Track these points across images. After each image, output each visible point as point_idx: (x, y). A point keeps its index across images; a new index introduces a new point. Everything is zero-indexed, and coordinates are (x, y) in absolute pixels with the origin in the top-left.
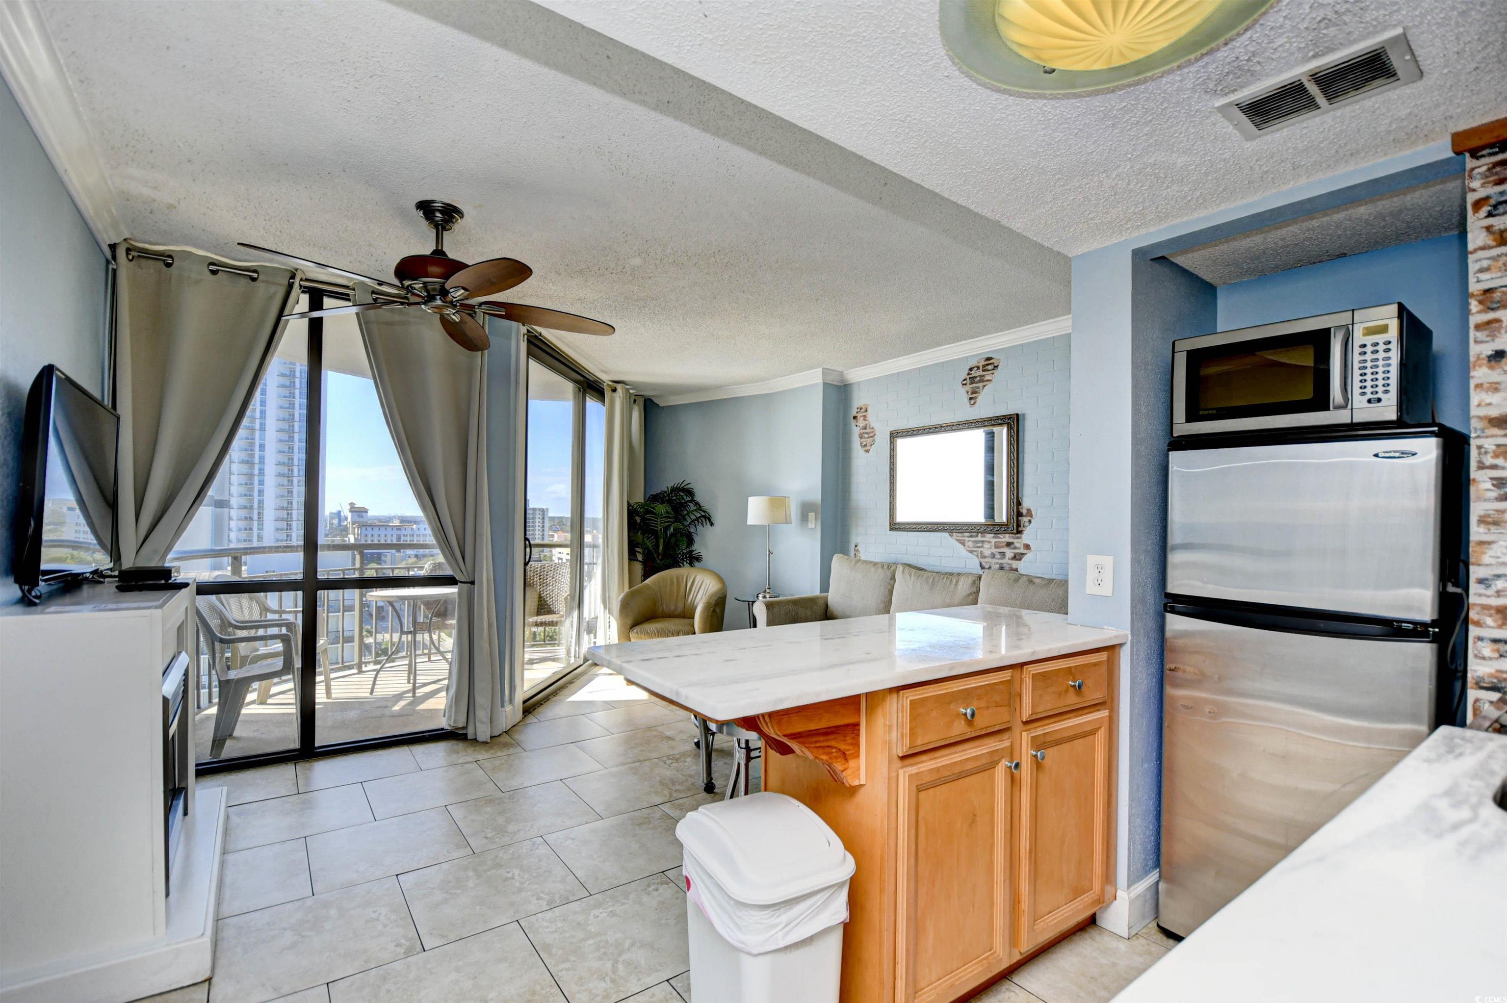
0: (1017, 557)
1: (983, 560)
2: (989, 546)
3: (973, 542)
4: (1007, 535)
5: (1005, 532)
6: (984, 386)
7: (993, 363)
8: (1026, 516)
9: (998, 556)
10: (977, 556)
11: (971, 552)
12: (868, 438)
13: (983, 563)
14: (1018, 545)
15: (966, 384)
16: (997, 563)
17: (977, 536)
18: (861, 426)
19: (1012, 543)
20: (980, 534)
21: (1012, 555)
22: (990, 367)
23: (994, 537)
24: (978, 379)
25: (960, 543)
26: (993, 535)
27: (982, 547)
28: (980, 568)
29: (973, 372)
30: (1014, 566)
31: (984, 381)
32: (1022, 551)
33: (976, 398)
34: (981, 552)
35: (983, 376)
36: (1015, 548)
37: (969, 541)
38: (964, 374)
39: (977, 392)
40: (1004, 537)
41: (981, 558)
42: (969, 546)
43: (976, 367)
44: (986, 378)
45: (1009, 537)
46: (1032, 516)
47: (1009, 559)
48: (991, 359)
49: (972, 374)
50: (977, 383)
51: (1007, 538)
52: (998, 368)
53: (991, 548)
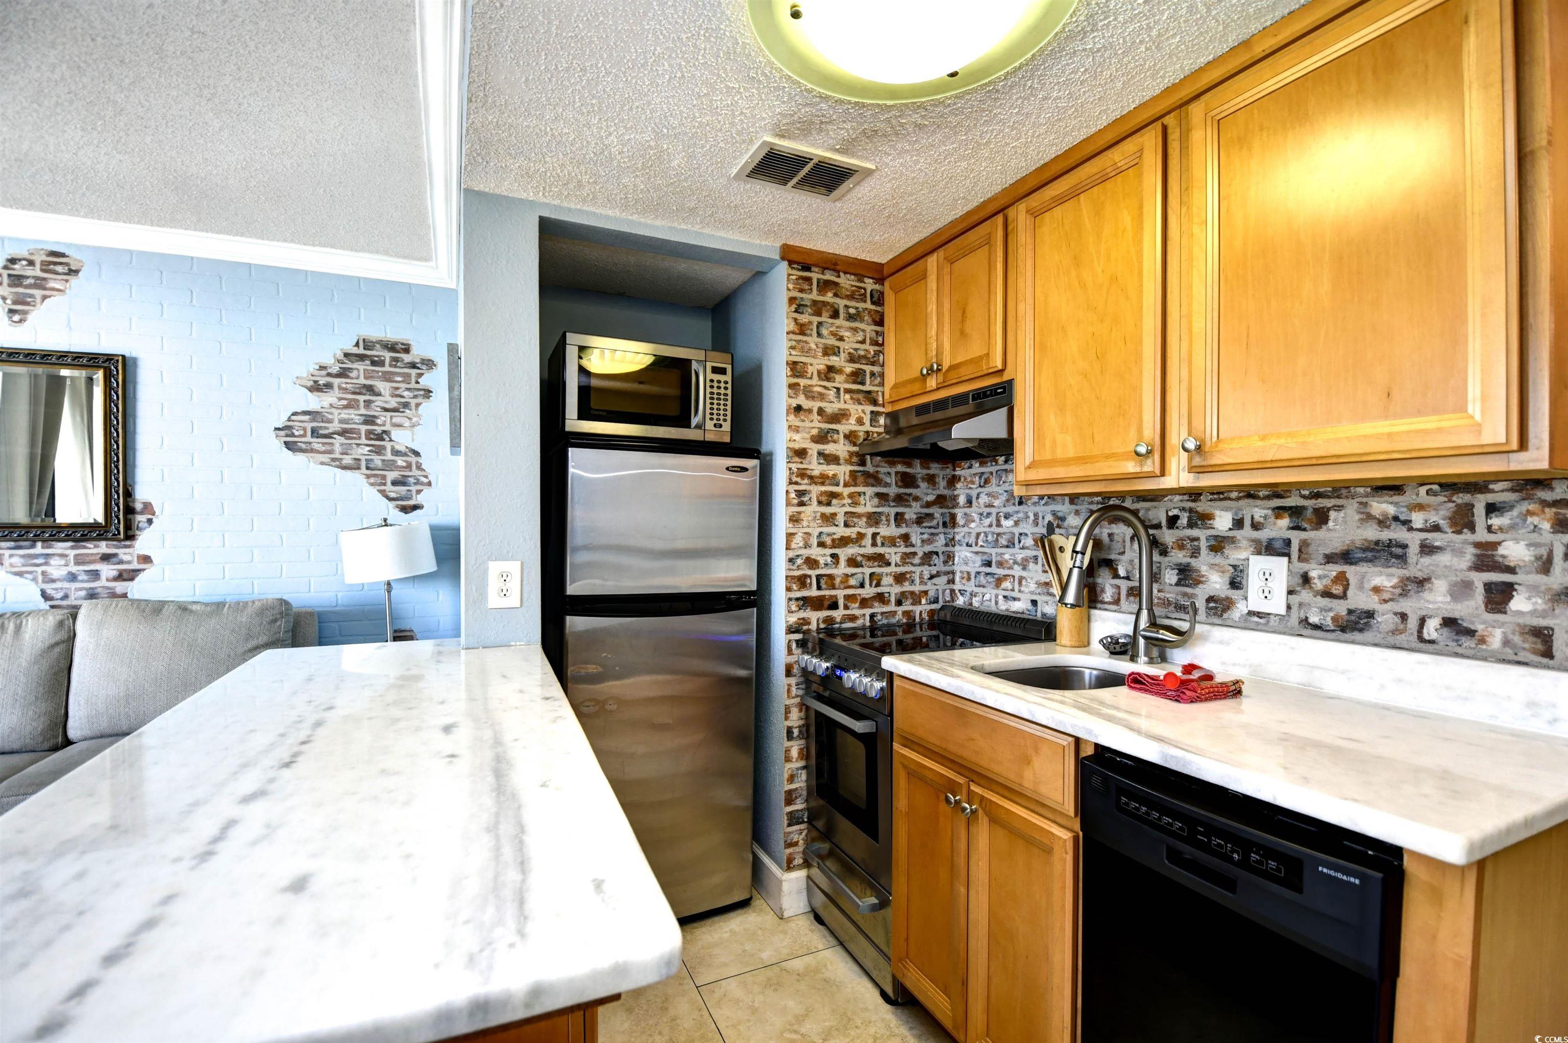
0: (128, 576)
2: (63, 563)
3: (23, 556)
4: (103, 544)
5: (101, 537)
6: (44, 298)
7: (67, 264)
8: (142, 513)
9: (82, 577)
10: (35, 580)
11: (20, 574)
13: (49, 591)
14: (126, 558)
16: (81, 589)
17: (33, 546)
19: (115, 555)
20: (39, 544)
21: (115, 573)
22: (59, 269)
23: (72, 548)
24: (32, 281)
26: (70, 544)
27: (46, 564)
28: (43, 600)
29: (16, 266)
30: (119, 590)
31: (45, 289)
32: (135, 565)
33: (25, 313)
34: (43, 573)
35: (44, 279)
36: (121, 562)
37: (11, 556)
39: (28, 304)
40: (96, 547)
41: (44, 582)
42: (12, 565)
43: (25, 259)
44: (51, 284)
45: (107, 546)
46: (154, 514)
47: (108, 580)
48: (63, 255)
49: (14, 269)
50: (27, 287)
51: (103, 547)
52: (80, 274)
53: (66, 565)
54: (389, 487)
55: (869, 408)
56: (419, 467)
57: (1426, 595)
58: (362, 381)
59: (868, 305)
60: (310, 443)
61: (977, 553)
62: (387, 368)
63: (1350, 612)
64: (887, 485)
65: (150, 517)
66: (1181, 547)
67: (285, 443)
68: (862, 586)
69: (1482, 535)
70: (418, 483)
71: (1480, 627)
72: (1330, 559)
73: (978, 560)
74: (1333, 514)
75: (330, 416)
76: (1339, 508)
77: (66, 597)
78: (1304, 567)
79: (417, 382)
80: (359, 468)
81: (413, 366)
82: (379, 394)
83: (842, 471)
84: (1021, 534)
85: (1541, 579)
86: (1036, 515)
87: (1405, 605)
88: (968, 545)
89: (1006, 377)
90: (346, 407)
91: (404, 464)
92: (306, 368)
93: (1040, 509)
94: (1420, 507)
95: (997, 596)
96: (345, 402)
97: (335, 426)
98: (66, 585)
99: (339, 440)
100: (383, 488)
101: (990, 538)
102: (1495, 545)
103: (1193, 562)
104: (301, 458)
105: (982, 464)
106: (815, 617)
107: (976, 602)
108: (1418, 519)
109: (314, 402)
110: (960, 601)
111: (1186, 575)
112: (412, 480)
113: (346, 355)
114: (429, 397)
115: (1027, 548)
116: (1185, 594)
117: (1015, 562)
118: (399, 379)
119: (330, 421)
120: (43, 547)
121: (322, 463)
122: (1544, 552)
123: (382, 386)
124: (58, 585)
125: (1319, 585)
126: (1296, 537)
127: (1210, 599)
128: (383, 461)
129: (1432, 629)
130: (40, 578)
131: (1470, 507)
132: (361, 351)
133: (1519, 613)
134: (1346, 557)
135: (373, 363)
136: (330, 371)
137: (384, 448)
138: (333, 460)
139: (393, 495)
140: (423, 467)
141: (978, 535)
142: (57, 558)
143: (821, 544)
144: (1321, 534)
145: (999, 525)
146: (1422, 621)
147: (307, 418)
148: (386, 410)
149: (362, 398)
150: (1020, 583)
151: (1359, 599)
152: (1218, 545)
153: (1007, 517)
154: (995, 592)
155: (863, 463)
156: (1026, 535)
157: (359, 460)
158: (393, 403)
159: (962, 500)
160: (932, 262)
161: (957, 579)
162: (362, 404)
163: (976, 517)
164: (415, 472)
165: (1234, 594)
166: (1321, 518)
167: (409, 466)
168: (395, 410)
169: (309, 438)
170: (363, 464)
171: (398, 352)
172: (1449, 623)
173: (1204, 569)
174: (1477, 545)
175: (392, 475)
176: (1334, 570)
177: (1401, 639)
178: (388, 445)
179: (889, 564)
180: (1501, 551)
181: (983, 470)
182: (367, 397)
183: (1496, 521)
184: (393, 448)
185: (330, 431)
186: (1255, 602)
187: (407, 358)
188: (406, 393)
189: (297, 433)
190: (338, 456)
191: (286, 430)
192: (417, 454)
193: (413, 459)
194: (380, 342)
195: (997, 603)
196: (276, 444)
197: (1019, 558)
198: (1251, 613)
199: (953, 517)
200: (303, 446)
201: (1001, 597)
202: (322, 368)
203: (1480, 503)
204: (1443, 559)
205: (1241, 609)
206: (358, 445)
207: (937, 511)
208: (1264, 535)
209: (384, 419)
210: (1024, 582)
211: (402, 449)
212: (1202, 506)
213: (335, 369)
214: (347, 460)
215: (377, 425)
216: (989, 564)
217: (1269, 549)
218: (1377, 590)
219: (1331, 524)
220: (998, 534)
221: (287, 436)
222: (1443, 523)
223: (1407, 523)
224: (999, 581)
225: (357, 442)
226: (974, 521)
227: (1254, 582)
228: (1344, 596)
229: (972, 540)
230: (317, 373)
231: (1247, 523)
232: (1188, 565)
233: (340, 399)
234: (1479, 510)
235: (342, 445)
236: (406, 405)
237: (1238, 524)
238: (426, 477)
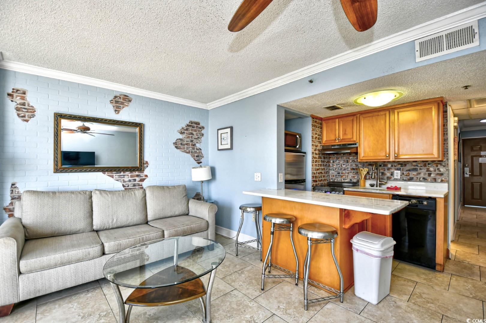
0: (142, 180)
1: (124, 184)
2: (128, 177)
4: (137, 172)
5: (137, 170)
6: (123, 107)
7: (129, 99)
8: (146, 164)
9: (132, 181)
10: (121, 182)
11: (117, 180)
12: (27, 112)
13: (124, 185)
14: (142, 176)
15: (113, 103)
16: (132, 184)
17: (121, 173)
18: (18, 102)
19: (140, 175)
20: (122, 172)
21: (139, 180)
22: (127, 100)
23: (130, 173)
24: (120, 103)
25: (110, 177)
26: (129, 172)
27: (124, 177)
28: (123, 187)
30: (140, 184)
31: (123, 105)
32: (144, 178)
33: (119, 111)
34: (123, 180)
35: (123, 102)
37: (115, 175)
38: (112, 98)
39: (120, 109)
40: (135, 173)
41: (123, 182)
42: (116, 178)
43: (119, 97)
44: (125, 104)
45: (138, 173)
46: (148, 164)
47: (138, 181)
48: (127, 96)
49: (116, 99)
50: (119, 104)
51: (137, 173)
52: (132, 102)
53: (128, 178)
54: (195, 158)
55: (320, 144)
56: (201, 153)
57: (421, 175)
58: (190, 132)
59: (320, 125)
60: (180, 147)
61: (336, 171)
62: (195, 129)
63: (410, 178)
64: (322, 159)
65: (147, 165)
66: (382, 169)
67: (176, 147)
68: (320, 178)
69: (427, 167)
70: (201, 157)
71: (427, 178)
72: (407, 171)
73: (336, 173)
74: (407, 165)
75: (184, 140)
76: (408, 164)
77: (128, 186)
78: (403, 172)
79: (201, 132)
80: (190, 153)
81: (200, 128)
82: (194, 135)
83: (317, 156)
84: (347, 168)
85: (435, 172)
86: (351, 165)
87: (418, 176)
88: (333, 170)
89: (356, 142)
90: (187, 138)
91: (198, 152)
92: (179, 128)
93: (352, 164)
94: (419, 164)
95: (341, 179)
96: (187, 137)
97: (185, 142)
98: (128, 183)
99: (186, 146)
100: (194, 158)
101: (339, 169)
102: (429, 168)
103: (384, 172)
104: (178, 151)
105: (337, 155)
106: (315, 183)
107: (336, 181)
108: (419, 165)
109: (181, 136)
110: (331, 180)
111: (383, 174)
112: (200, 156)
113: (188, 125)
114: (203, 136)
115: (349, 170)
116: (383, 177)
117: (346, 173)
118: (198, 131)
119: (184, 141)
120: (123, 173)
121: (183, 152)
122: (435, 169)
123: (195, 133)
124: (127, 183)
125: (405, 174)
126: (402, 168)
127: (387, 177)
128: (194, 151)
129: (421, 179)
130: (122, 181)
131: (426, 164)
132: (190, 124)
133: (432, 177)
134: (409, 170)
135: (193, 127)
136: (184, 129)
137: (194, 148)
138: (185, 151)
139: (196, 159)
140: (202, 153)
141: (336, 168)
142: (126, 176)
143: (315, 170)
144: (405, 167)
145: (341, 166)
146: (420, 178)
147: (180, 140)
148: (195, 139)
149: (190, 136)
150: (347, 177)
151: (411, 176)
152: (389, 169)
153: (344, 165)
154: (340, 178)
155: (319, 155)
156: (349, 168)
157: (190, 151)
158: (196, 137)
159: (331, 162)
160: (337, 120)
161: (330, 176)
162: (190, 137)
163: (336, 165)
164: (201, 154)
165: (391, 176)
166: (405, 165)
167: (199, 153)
168: (197, 139)
169: (180, 146)
170: (191, 152)
171: (197, 125)
172: (424, 178)
173: (386, 173)
174: (427, 168)
175: (196, 155)
176: (407, 172)
177: (417, 181)
178: (195, 147)
179: (322, 174)
180: (430, 169)
181: (337, 156)
182: (191, 136)
183: (429, 166)
184: (196, 148)
185: (184, 144)
186: (395, 177)
187: (199, 126)
188: (199, 135)
189: (178, 144)
190: (186, 150)
191: (175, 143)
192: (201, 149)
193: (200, 151)
194: (194, 122)
195: (341, 180)
196: (173, 147)
197: (347, 172)
198: (395, 179)
199: (329, 165)
200: (179, 147)
201: (342, 179)
202: (183, 128)
203: (427, 163)
204: (423, 170)
205: (393, 178)
206: (190, 147)
207: (328, 164)
208: (396, 168)
209: (195, 141)
210: (348, 176)
211: (198, 148)
212: (385, 163)
213: (185, 129)
214: (188, 151)
215: (193, 142)
216: (339, 173)
217: (397, 169)
218: (414, 175)
219: (407, 166)
220: (341, 168)
221: (176, 145)
222: (422, 166)
223: (418, 166)
224: (342, 176)
225: (190, 146)
226: (335, 165)
227: (395, 174)
228: (409, 176)
229: (334, 169)
230: (182, 129)
231: (394, 166)
232: (383, 172)
233: (186, 136)
234: (427, 164)
235: (186, 147)
236: (199, 138)
237: (392, 166)
238: (202, 155)
